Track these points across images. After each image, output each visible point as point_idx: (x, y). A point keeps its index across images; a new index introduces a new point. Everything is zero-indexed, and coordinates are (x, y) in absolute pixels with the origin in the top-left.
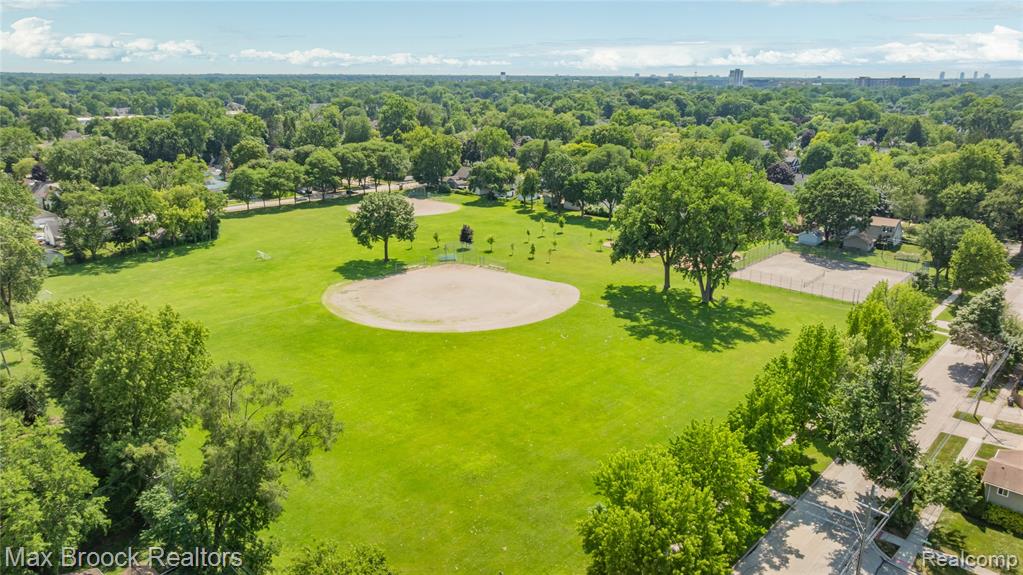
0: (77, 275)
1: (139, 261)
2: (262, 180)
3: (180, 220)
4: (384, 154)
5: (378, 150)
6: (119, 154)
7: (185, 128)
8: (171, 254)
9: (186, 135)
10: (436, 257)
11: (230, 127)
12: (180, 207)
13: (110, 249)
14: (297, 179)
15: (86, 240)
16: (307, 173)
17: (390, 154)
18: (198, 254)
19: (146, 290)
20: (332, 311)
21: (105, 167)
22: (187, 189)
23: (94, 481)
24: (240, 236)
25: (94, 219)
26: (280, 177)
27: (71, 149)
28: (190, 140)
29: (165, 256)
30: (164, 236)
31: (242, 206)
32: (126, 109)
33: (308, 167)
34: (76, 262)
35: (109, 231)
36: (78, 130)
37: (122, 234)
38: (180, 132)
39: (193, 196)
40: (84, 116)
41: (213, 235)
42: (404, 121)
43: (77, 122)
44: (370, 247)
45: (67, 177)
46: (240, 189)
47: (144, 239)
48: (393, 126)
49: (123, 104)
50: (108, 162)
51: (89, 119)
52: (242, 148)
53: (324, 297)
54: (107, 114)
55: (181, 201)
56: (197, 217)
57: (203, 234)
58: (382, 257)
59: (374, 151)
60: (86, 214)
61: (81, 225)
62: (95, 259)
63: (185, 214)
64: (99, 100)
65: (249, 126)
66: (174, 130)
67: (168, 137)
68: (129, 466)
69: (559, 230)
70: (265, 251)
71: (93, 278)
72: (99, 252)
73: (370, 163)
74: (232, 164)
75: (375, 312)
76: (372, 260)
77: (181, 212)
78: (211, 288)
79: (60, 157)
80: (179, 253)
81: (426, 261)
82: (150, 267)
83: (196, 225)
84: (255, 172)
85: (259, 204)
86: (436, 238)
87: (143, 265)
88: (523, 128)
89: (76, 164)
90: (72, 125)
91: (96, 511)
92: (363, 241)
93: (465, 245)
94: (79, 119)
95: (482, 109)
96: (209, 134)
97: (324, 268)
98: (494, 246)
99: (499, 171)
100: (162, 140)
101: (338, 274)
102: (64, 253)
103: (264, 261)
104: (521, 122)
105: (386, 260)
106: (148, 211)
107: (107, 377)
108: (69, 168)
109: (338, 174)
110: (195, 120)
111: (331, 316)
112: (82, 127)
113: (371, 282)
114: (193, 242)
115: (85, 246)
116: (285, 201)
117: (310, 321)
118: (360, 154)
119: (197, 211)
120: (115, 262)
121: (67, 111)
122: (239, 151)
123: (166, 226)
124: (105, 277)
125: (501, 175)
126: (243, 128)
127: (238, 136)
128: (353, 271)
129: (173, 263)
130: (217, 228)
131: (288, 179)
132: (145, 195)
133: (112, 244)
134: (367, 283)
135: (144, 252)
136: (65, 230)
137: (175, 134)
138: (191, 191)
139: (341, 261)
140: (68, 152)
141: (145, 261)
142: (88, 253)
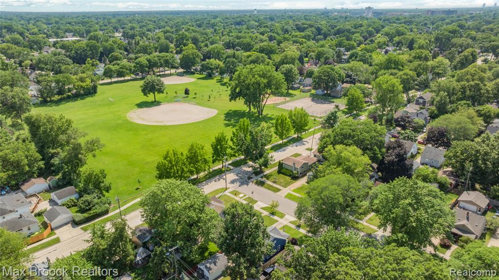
0: (44, 107)
1: (67, 102)
2: (116, 70)
3: (82, 87)
4: (166, 58)
5: (164, 57)
6: (63, 59)
7: (91, 47)
8: (79, 99)
9: (91, 50)
10: (175, 99)
11: (110, 46)
12: (81, 82)
13: (56, 97)
14: (130, 70)
15: (47, 94)
16: (135, 67)
17: (169, 58)
18: (89, 99)
19: (68, 112)
20: (128, 118)
21: (57, 65)
22: (84, 75)
23: (41, 157)
24: (106, 92)
25: (50, 86)
26: (123, 69)
27: (44, 58)
28: (92, 52)
29: (77, 100)
30: (76, 92)
31: (109, 80)
32: (72, 34)
33: (135, 64)
34: (44, 102)
35: (55, 92)
36: (49, 46)
37: (60, 92)
38: (88, 49)
39: (87, 78)
40: (53, 38)
41: (95, 92)
42: (185, 41)
43: (49, 41)
44: (148, 96)
45: (42, 69)
46: (108, 74)
47: (69, 94)
48: (181, 43)
49: (71, 31)
50: (58, 63)
51: (55, 40)
52: (112, 56)
53: (127, 114)
54: (62, 37)
55: (82, 80)
56: (88, 86)
57: (91, 91)
58: (154, 100)
59: (162, 57)
60: (47, 85)
61: (46, 89)
62: (51, 101)
63: (84, 84)
64: (60, 30)
65: (119, 45)
66: (86, 48)
67: (83, 51)
68: (50, 154)
69: (227, 89)
70: (112, 98)
71: (50, 108)
72: (53, 99)
73: (160, 62)
74: (108, 63)
75: (143, 119)
76: (150, 101)
77: (82, 84)
78: (90, 111)
79: (40, 61)
80: (81, 99)
81: (169, 101)
82: (70, 104)
83: (88, 88)
84: (113, 67)
85: (116, 79)
86: (176, 92)
87: (68, 103)
88: (238, 43)
89: (46, 64)
90: (46, 44)
91: (41, 164)
92: (145, 94)
93: (186, 95)
94: (50, 40)
95: (229, 32)
96: (101, 49)
97: (132, 104)
98: (197, 96)
99: (212, 65)
100: (81, 53)
101: (136, 106)
102: (40, 99)
103: (111, 101)
104: (238, 41)
105: (155, 101)
106: (69, 84)
107: (45, 132)
108: (43, 66)
109: (147, 67)
110: (95, 43)
111: (127, 120)
112: (51, 44)
113: (147, 109)
114: (87, 95)
115: (47, 97)
116: (126, 78)
117: (120, 122)
118: (156, 59)
119: (88, 83)
120: (58, 102)
121: (45, 36)
122: (111, 57)
123: (76, 89)
124: (54, 108)
125: (213, 67)
126: (115, 46)
127: (113, 50)
128: (141, 105)
129: (79, 103)
130: (96, 89)
131: (127, 69)
132: (68, 78)
133: (57, 96)
134: (145, 109)
135: (69, 99)
136: (40, 91)
137: (86, 50)
138: (86, 76)
139: (138, 102)
140: (43, 59)
141: (69, 102)
142: (49, 99)
